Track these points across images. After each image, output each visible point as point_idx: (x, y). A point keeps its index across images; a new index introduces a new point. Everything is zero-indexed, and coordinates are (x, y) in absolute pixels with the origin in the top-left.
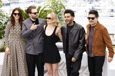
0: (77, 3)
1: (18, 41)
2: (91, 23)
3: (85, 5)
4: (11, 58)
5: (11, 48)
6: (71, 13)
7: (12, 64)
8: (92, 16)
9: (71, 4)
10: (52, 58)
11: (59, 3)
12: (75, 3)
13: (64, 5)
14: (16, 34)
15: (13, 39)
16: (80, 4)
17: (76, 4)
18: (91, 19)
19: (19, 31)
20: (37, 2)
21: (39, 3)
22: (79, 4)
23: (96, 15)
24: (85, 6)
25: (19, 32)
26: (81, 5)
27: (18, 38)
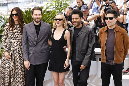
1: (17, 46)
6: (79, 14)
10: (60, 66)
14: (15, 37)
15: (11, 43)
18: (109, 19)
19: (19, 33)
20: (38, 2)
25: (18, 35)
27: (17, 42)
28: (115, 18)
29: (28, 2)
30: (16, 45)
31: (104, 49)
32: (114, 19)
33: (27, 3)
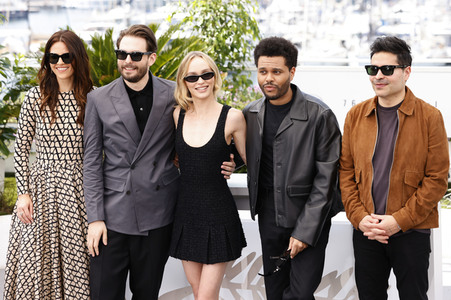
0: (306, 10)
1: (68, 172)
2: (379, 89)
3: (340, 18)
4: (35, 240)
5: (40, 196)
7: (38, 264)
8: (386, 59)
9: (280, 12)
11: (234, 9)
12: (300, 9)
13: (254, 17)
15: (47, 162)
16: (320, 13)
17: (301, 13)
18: (380, 71)
20: (140, 8)
21: (148, 10)
22: (314, 15)
23: (399, 58)
24: (341, 23)
25: (71, 132)
27: (68, 157)
28: (403, 68)
29: (103, 7)
30: (66, 168)
31: (367, 180)
32: (401, 70)
33: (99, 10)
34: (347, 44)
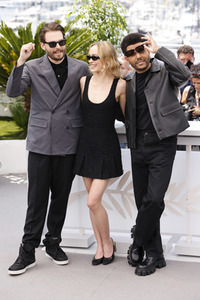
0: (155, 10)
3: (177, 16)
9: (138, 11)
11: (111, 11)
12: (150, 10)
16: (164, 12)
17: (152, 12)
21: (52, 9)
22: (160, 14)
24: (178, 19)
26: (167, 15)
29: (22, 6)
33: (19, 9)
34: (182, 33)
